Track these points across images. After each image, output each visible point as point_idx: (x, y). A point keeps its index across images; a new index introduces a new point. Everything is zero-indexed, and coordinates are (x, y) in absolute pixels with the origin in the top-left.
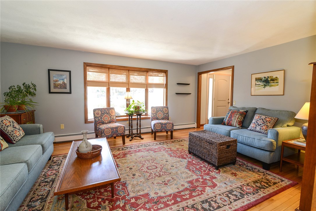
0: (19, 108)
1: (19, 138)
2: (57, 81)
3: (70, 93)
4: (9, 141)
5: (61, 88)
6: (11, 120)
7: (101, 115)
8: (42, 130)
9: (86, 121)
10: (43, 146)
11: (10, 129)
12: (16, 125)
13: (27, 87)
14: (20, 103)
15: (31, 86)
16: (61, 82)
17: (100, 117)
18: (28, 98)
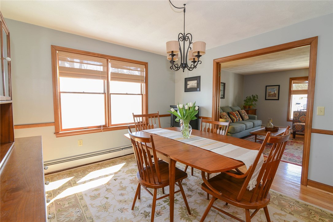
0: (249, 107)
1: (246, 119)
2: (270, 92)
3: (278, 99)
4: (243, 120)
5: (272, 97)
6: (245, 111)
7: (299, 116)
8: (256, 118)
9: (288, 120)
10: (253, 123)
11: (243, 115)
12: (246, 114)
13: (254, 97)
14: (249, 105)
15: (256, 96)
16: (273, 93)
17: (298, 117)
18: (253, 103)
